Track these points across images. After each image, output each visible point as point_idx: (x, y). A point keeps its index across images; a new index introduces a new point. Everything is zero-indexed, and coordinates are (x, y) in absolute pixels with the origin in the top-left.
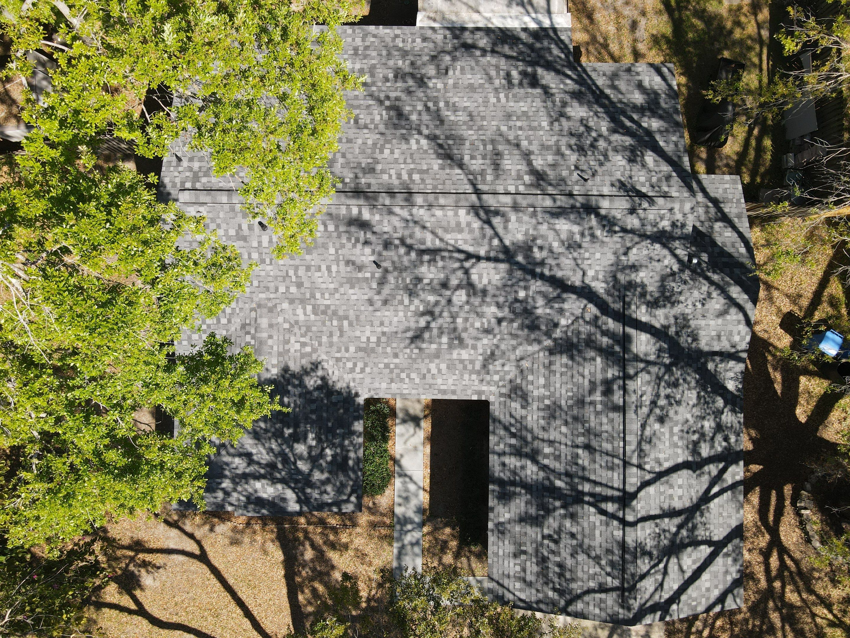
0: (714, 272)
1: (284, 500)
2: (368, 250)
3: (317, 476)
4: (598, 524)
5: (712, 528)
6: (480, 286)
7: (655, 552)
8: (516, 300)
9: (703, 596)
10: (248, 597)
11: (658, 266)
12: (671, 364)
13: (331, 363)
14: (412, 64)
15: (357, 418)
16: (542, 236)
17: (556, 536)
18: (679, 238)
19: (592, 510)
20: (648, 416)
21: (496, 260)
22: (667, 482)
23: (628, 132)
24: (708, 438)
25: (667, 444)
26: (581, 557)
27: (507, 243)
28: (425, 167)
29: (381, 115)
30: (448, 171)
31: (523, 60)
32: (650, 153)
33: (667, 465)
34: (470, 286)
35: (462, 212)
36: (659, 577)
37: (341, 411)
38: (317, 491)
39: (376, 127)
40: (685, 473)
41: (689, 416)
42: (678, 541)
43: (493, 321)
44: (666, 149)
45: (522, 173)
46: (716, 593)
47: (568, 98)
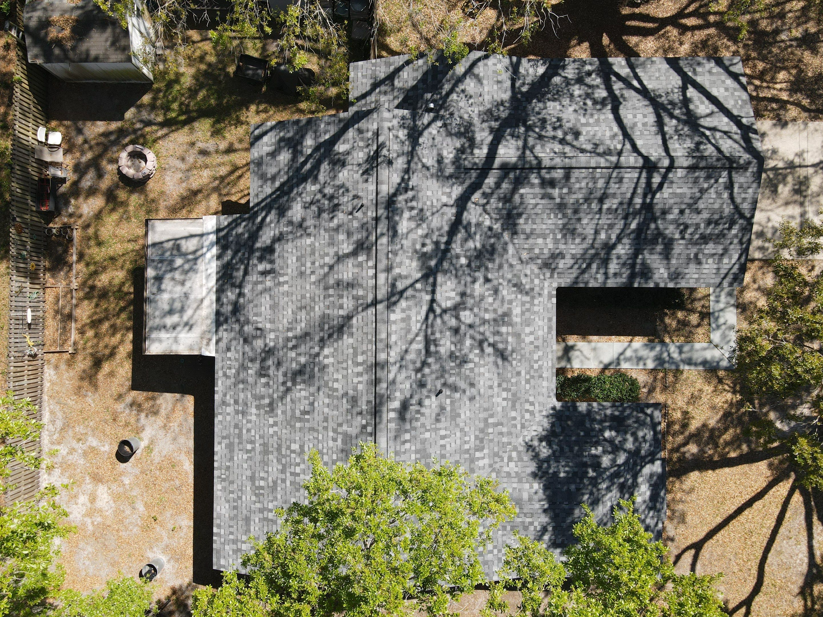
0: (441, 88)
1: (651, 475)
2: (427, 402)
3: (630, 445)
4: (671, 191)
5: (670, 86)
6: (458, 299)
7: (697, 139)
8: (469, 265)
9: (732, 94)
10: (732, 504)
11: (438, 139)
12: (525, 125)
13: (526, 433)
14: (252, 360)
15: (575, 408)
16: (414, 244)
17: (682, 227)
18: (414, 121)
19: (658, 195)
20: (573, 146)
21: (434, 285)
22: (632, 128)
23: (316, 167)
24: (590, 91)
25: (597, 128)
26: (701, 205)
27: (419, 275)
28: (351, 351)
29: (301, 390)
30: (354, 330)
31: (249, 259)
32: (336, 147)
33: (616, 129)
34: (456, 308)
35: (393, 317)
36: (718, 135)
37: (569, 423)
38: (643, 445)
39: (313, 395)
40: (622, 111)
41: (571, 109)
42: (684, 117)
43: (488, 286)
44: (332, 133)
45: (356, 263)
46: (730, 82)
47: (284, 221)
